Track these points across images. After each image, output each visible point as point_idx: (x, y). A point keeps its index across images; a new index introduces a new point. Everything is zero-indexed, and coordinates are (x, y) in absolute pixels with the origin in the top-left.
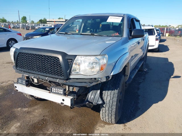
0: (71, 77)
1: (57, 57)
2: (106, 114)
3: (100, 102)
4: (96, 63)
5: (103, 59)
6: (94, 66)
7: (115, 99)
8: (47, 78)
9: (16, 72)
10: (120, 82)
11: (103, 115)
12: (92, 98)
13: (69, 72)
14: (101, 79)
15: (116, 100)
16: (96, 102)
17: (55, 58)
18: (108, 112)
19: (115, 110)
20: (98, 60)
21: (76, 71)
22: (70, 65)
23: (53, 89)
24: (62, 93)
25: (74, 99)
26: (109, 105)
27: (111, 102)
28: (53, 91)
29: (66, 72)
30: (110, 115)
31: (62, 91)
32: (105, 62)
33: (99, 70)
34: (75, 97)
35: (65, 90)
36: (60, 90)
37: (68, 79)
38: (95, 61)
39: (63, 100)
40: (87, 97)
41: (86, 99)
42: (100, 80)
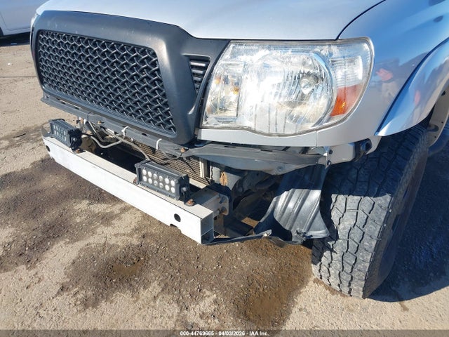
0: (205, 135)
1: (150, 50)
2: (332, 272)
3: (319, 233)
4: (317, 78)
5: (352, 61)
6: (306, 91)
7: (374, 229)
8: (123, 131)
9: (43, 100)
10: (407, 160)
11: (322, 269)
12: (290, 214)
13: (194, 117)
14: (330, 152)
15: (377, 233)
16: (303, 231)
17: (143, 52)
18: (339, 266)
19: (368, 265)
20: (323, 64)
21: (226, 110)
22: (197, 86)
23: (144, 172)
24: (173, 190)
25: (222, 210)
26: (345, 245)
27: (356, 234)
28: (145, 178)
29: (185, 116)
30: (346, 277)
31: (173, 183)
32: (360, 76)
33: (325, 114)
34: (226, 205)
35: (183, 182)
36: (167, 180)
37: (194, 142)
38: (311, 71)
39: (177, 217)
40: (272, 205)
41: (266, 216)
42: (326, 154)
